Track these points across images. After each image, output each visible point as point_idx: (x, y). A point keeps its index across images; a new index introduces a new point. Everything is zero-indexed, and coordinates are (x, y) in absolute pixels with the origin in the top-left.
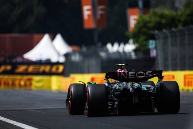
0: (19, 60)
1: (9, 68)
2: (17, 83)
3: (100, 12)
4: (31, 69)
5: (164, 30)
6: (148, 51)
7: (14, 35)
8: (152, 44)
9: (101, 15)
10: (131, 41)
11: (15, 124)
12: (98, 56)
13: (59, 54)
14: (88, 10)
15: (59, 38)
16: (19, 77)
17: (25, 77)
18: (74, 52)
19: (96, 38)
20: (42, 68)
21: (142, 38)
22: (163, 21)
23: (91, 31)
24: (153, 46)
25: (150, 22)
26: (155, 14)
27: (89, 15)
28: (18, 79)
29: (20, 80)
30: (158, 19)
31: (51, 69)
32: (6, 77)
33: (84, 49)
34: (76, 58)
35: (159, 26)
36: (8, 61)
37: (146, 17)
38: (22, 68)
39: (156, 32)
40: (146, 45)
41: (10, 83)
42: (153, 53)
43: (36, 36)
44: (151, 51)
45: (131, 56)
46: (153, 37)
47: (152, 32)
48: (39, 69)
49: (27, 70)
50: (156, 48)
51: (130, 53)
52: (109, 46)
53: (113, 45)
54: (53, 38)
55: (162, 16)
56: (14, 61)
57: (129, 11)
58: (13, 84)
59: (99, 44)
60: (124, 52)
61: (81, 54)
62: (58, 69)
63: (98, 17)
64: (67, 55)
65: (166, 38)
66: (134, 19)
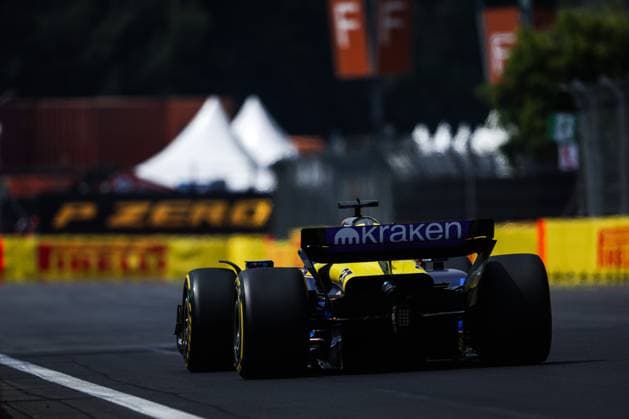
0: (122, 184)
1: (88, 211)
2: (115, 260)
3: (388, 23)
4: (161, 213)
5: (605, 81)
6: (551, 150)
7: (105, 102)
8: (563, 127)
9: (394, 32)
10: (493, 118)
11: (109, 400)
12: (385, 167)
13: (254, 165)
14: (349, 16)
15: (253, 114)
16: (120, 242)
17: (143, 243)
18: (305, 157)
19: (377, 110)
20: (198, 212)
21: (529, 108)
22: (602, 49)
23: (361, 85)
24: (570, 132)
25: (556, 53)
26: (574, 27)
27: (351, 33)
28: (119, 248)
29: (127, 251)
30: (582, 44)
31: (227, 214)
32: (78, 241)
33: (339, 147)
34: (312, 176)
35: (586, 67)
36: (84, 188)
37: (544, 39)
38: (130, 214)
39: (578, 85)
40: (545, 130)
41: (94, 261)
42: (569, 158)
43: (176, 105)
44: (561, 151)
45: (493, 165)
46: (567, 104)
47: (563, 87)
48: (187, 214)
49: (146, 217)
50: (577, 138)
51: (490, 157)
52: (421, 135)
53: (433, 132)
54: (232, 111)
55: (597, 33)
56: (105, 188)
57: (486, 18)
58: (103, 265)
59: (389, 130)
60: (471, 154)
61: (329, 161)
62: (251, 213)
63: (384, 37)
64: (280, 168)
65: (610, 105)
66: (504, 45)
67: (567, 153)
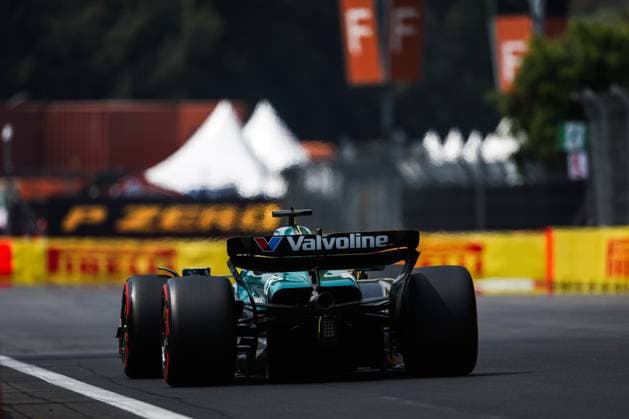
0: (132, 188)
1: (97, 214)
2: (124, 264)
3: (400, 30)
4: (172, 217)
5: (615, 90)
6: (561, 159)
7: (115, 106)
8: (573, 136)
9: (406, 40)
10: (505, 126)
11: (113, 404)
12: (394, 172)
13: (264, 170)
14: (361, 22)
15: (265, 117)
16: (130, 245)
17: (153, 247)
18: (315, 163)
19: (387, 118)
20: (208, 217)
21: (539, 117)
22: (613, 59)
23: (370, 92)
24: (579, 141)
25: (567, 61)
26: (585, 34)
27: (364, 40)
28: (127, 252)
29: (135, 256)
30: (594, 53)
31: (237, 220)
32: (87, 246)
33: (349, 153)
34: (322, 182)
35: (598, 76)
36: (94, 192)
37: (555, 48)
38: (140, 218)
39: (589, 94)
40: (555, 139)
42: (579, 167)
43: (189, 109)
44: (571, 159)
45: (504, 174)
46: (576, 113)
47: (574, 96)
48: (197, 219)
49: (156, 221)
50: (588, 148)
51: (500, 164)
52: (431, 142)
53: (443, 138)
54: (245, 116)
55: (608, 42)
56: (114, 191)
57: (498, 26)
58: (112, 269)
59: (399, 137)
60: (482, 163)
61: (338, 166)
62: (260, 217)
63: (396, 44)
64: (291, 175)
65: (618, 115)
66: (515, 53)
67: (576, 162)
